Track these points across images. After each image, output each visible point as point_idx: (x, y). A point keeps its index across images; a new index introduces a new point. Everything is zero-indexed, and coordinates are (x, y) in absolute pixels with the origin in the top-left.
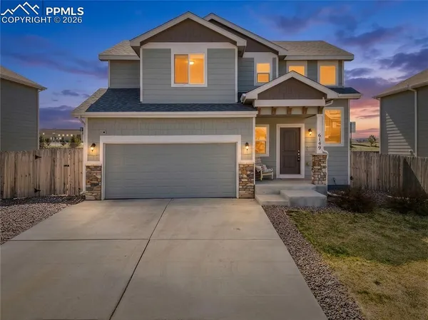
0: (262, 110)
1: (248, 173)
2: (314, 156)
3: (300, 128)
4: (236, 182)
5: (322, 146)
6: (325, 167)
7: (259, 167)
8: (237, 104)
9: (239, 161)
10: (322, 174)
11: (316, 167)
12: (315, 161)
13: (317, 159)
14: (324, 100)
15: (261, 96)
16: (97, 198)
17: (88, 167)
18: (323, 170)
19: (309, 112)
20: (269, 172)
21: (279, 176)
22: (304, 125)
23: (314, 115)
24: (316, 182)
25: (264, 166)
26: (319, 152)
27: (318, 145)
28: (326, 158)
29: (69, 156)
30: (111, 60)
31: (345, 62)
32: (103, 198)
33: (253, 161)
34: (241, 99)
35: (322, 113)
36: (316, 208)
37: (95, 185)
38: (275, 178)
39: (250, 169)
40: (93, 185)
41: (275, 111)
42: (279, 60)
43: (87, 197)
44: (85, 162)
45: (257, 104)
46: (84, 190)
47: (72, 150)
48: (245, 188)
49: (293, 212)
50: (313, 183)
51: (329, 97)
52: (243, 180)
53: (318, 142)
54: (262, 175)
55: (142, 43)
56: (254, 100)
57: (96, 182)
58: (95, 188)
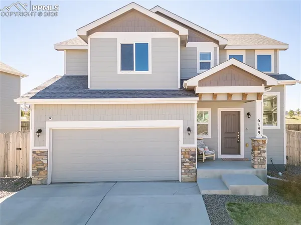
0: (202, 96)
1: (191, 157)
2: (254, 141)
3: (239, 112)
4: (178, 166)
5: (261, 130)
6: (265, 152)
7: (201, 149)
8: (180, 90)
9: (182, 145)
10: (262, 158)
11: (256, 152)
12: (255, 146)
13: (256, 144)
14: (263, 87)
15: (202, 83)
16: (44, 183)
17: (34, 152)
18: (263, 154)
19: (249, 98)
20: (211, 154)
21: (220, 156)
22: (243, 109)
23: (254, 101)
24: (256, 167)
25: (206, 147)
26: (259, 136)
27: (258, 130)
28: (265, 143)
29: (21, 139)
30: (67, 50)
31: (280, 51)
32: (49, 182)
33: (195, 145)
34: (183, 86)
35: (261, 99)
36: (258, 197)
37: (41, 169)
38: (217, 159)
39: (192, 153)
40: (39, 170)
41: (216, 98)
42: (220, 49)
43: (33, 182)
44: (32, 147)
45: (198, 90)
46: (30, 176)
47: (25, 134)
48: (187, 172)
49: (234, 204)
50: (253, 167)
51: (268, 84)
52: (185, 164)
53: (258, 127)
54: (204, 157)
55: (89, 33)
56: (195, 87)
57: (42, 167)
58: (41, 172)
